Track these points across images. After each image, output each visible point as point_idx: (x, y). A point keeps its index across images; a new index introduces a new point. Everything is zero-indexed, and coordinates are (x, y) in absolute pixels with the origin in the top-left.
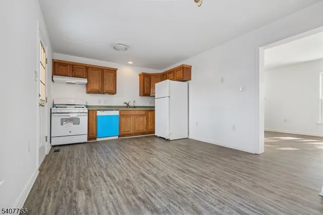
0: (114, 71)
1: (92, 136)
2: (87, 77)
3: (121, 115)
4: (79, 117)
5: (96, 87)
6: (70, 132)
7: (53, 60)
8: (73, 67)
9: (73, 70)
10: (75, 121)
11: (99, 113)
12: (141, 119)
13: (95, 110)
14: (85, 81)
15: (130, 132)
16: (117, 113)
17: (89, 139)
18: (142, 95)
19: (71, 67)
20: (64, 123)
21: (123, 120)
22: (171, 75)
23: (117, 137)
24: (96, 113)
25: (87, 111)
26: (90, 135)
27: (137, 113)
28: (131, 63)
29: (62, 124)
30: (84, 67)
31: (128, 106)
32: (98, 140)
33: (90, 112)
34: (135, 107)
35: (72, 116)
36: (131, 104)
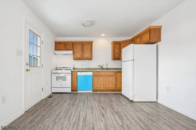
0: (91, 43)
1: (74, 89)
2: (73, 50)
3: (94, 76)
4: (66, 76)
5: (78, 55)
6: (61, 85)
7: (55, 41)
8: (65, 44)
9: (65, 46)
10: (64, 79)
11: (79, 74)
12: (111, 78)
13: (76, 71)
14: (71, 52)
15: (101, 89)
16: (91, 74)
17: (72, 91)
18: (113, 59)
19: (64, 44)
20: (58, 79)
21: (96, 78)
22: (138, 40)
23: (91, 91)
24: (77, 73)
25: (70, 72)
26: (73, 88)
27: (107, 73)
28: (103, 35)
29: (57, 80)
30: (71, 43)
31: (102, 68)
32: (78, 92)
33: (73, 73)
34: (107, 69)
35: (62, 75)
36: (105, 67)
